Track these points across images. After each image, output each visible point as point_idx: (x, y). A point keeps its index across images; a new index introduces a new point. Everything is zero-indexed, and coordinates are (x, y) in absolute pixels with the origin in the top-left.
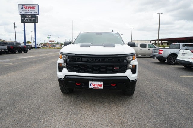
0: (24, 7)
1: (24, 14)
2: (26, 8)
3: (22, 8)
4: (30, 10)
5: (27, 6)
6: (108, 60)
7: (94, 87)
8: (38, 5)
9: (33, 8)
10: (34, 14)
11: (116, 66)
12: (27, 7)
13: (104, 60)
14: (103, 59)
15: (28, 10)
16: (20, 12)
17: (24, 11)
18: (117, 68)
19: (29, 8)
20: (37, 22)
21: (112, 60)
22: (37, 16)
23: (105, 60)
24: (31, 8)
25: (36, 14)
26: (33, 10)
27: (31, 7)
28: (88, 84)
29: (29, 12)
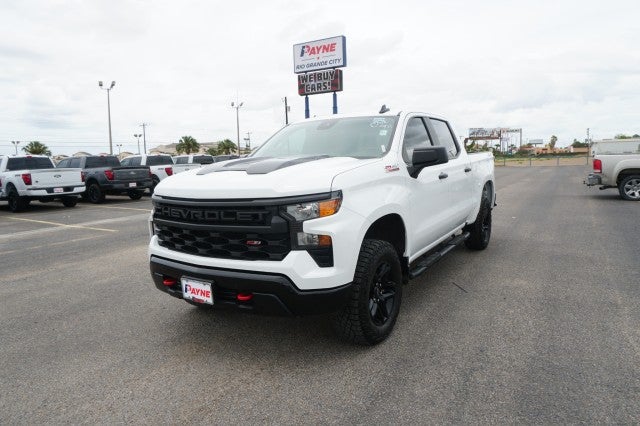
0: (306, 50)
1: (306, 69)
2: (313, 51)
3: (302, 55)
4: (324, 57)
5: (314, 45)
6: (226, 215)
7: (193, 295)
8: (344, 38)
9: (330, 48)
10: (333, 65)
11: (249, 236)
12: (313, 49)
13: (213, 215)
14: (212, 212)
15: (316, 56)
16: (298, 68)
17: (305, 63)
18: (256, 242)
19: (319, 50)
20: (341, 89)
21: (234, 215)
22: (341, 72)
23: (217, 218)
24: (326, 49)
25: (338, 64)
26: (329, 53)
27: (324, 47)
28: (181, 289)
29: (320, 61)
